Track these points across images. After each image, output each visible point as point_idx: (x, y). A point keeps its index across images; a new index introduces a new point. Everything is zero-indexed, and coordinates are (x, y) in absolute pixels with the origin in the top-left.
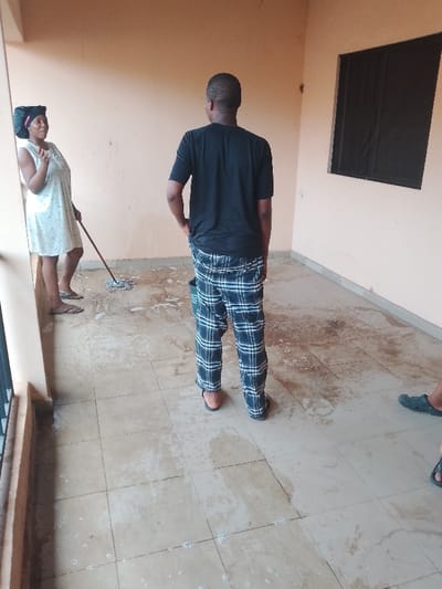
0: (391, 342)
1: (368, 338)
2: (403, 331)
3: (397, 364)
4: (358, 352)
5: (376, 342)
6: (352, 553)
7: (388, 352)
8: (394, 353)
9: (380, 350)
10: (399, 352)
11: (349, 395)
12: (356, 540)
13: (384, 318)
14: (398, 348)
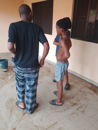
0: (49, 69)
1: (44, 69)
2: (52, 66)
3: (50, 74)
4: (42, 72)
5: (46, 69)
6: (41, 121)
7: (48, 71)
8: (50, 71)
9: (47, 71)
10: (51, 71)
11: (40, 83)
12: (42, 118)
13: (47, 64)
14: (51, 70)
